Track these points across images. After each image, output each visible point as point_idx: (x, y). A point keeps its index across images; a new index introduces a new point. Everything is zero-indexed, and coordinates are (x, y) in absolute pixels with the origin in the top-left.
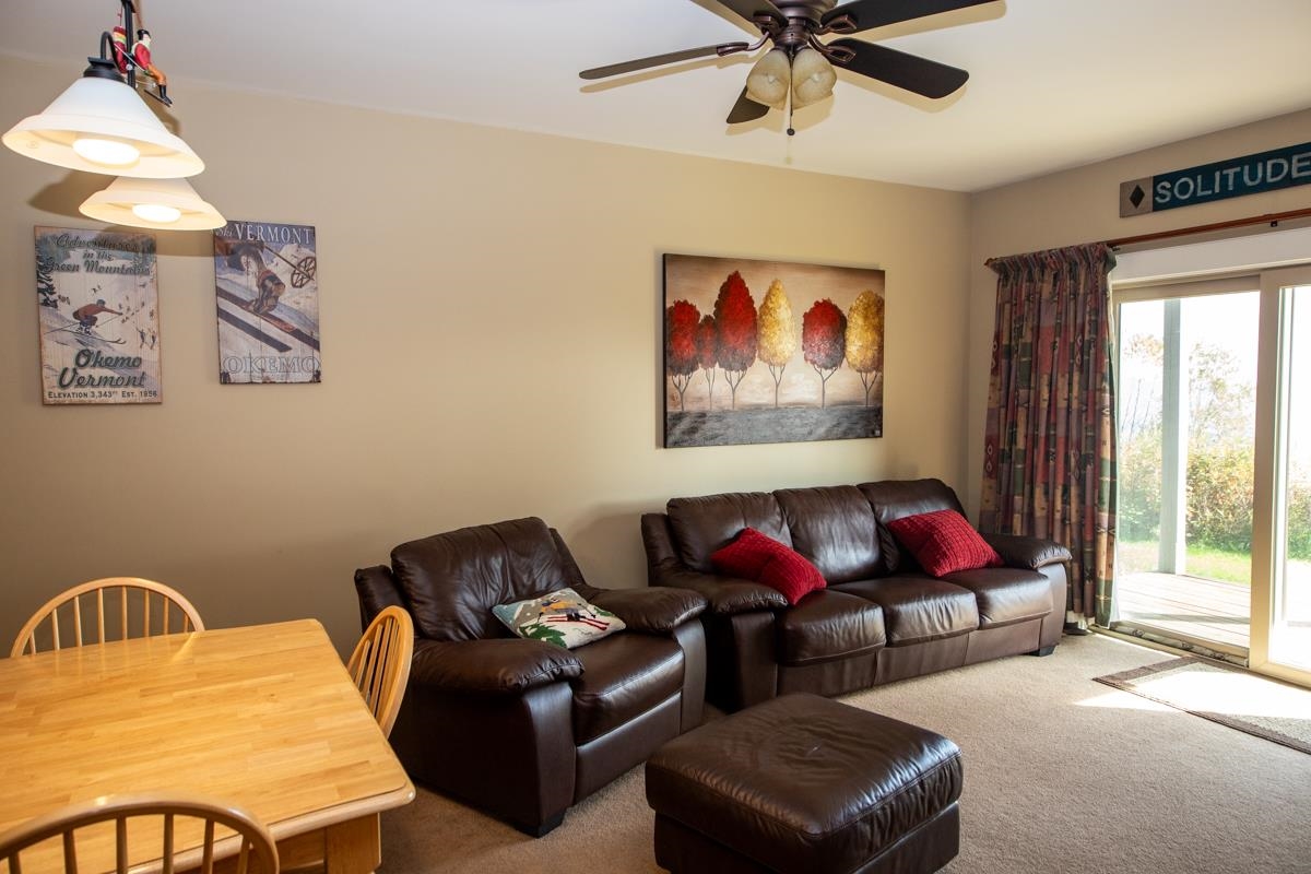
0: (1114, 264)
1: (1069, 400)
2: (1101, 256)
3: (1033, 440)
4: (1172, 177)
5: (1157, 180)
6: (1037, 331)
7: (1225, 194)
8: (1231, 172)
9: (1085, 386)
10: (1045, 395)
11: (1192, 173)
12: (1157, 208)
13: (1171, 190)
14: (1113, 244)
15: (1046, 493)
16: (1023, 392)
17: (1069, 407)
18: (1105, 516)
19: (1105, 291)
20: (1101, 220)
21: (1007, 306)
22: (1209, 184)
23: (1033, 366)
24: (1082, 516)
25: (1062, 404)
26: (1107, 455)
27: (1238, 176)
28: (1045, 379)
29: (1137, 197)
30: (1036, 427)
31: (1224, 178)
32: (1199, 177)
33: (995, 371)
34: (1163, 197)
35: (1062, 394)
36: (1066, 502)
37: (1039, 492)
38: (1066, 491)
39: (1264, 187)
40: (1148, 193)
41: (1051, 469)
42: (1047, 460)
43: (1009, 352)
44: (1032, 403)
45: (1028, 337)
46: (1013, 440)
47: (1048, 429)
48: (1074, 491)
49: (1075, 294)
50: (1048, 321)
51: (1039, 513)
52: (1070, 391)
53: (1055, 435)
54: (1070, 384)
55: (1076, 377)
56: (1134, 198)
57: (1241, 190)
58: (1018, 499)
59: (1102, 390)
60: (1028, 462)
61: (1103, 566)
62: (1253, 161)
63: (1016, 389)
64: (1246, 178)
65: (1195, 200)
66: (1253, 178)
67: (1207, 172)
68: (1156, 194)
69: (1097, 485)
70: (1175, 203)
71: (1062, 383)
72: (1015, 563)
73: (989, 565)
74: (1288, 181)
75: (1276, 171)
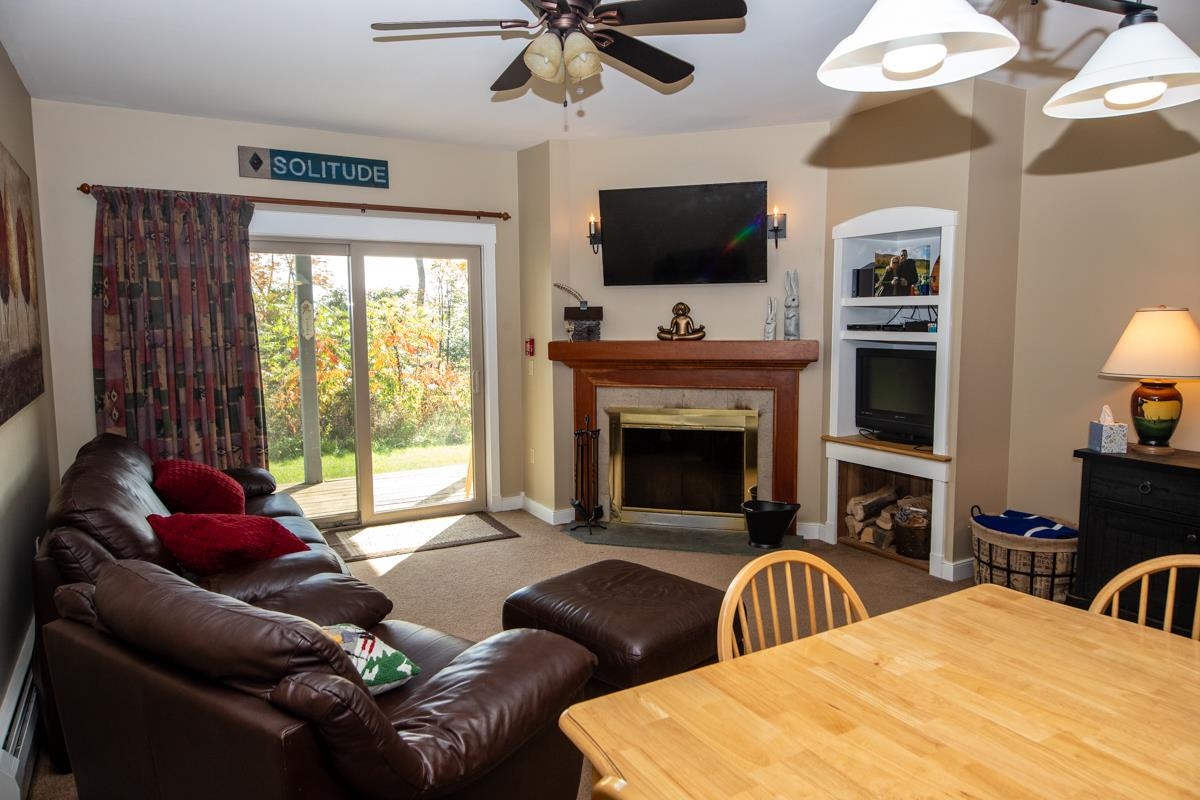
0: (249, 218)
1: (215, 337)
4: (286, 155)
5: (274, 153)
6: (169, 272)
7: (329, 180)
8: (334, 165)
9: (230, 325)
10: (188, 334)
11: (304, 156)
12: (275, 176)
13: (287, 165)
15: (199, 429)
17: (215, 344)
20: (226, 177)
21: (120, 241)
22: (317, 169)
23: (167, 306)
25: (207, 343)
27: (339, 170)
28: (186, 320)
29: (256, 162)
30: (181, 364)
31: (329, 169)
32: (309, 162)
34: (280, 169)
35: (206, 333)
36: (221, 434)
38: (220, 424)
39: (356, 182)
40: (266, 162)
41: (204, 405)
44: (170, 344)
45: (154, 276)
46: (151, 379)
47: (196, 368)
49: (209, 239)
50: (184, 262)
51: (195, 449)
52: (214, 330)
53: (204, 372)
54: (213, 323)
55: (219, 317)
56: (253, 162)
57: (340, 180)
60: (173, 402)
62: (349, 161)
63: (148, 328)
64: (344, 173)
65: (305, 178)
66: (350, 174)
67: (316, 159)
68: (273, 165)
70: (289, 176)
74: (371, 183)
75: (365, 173)
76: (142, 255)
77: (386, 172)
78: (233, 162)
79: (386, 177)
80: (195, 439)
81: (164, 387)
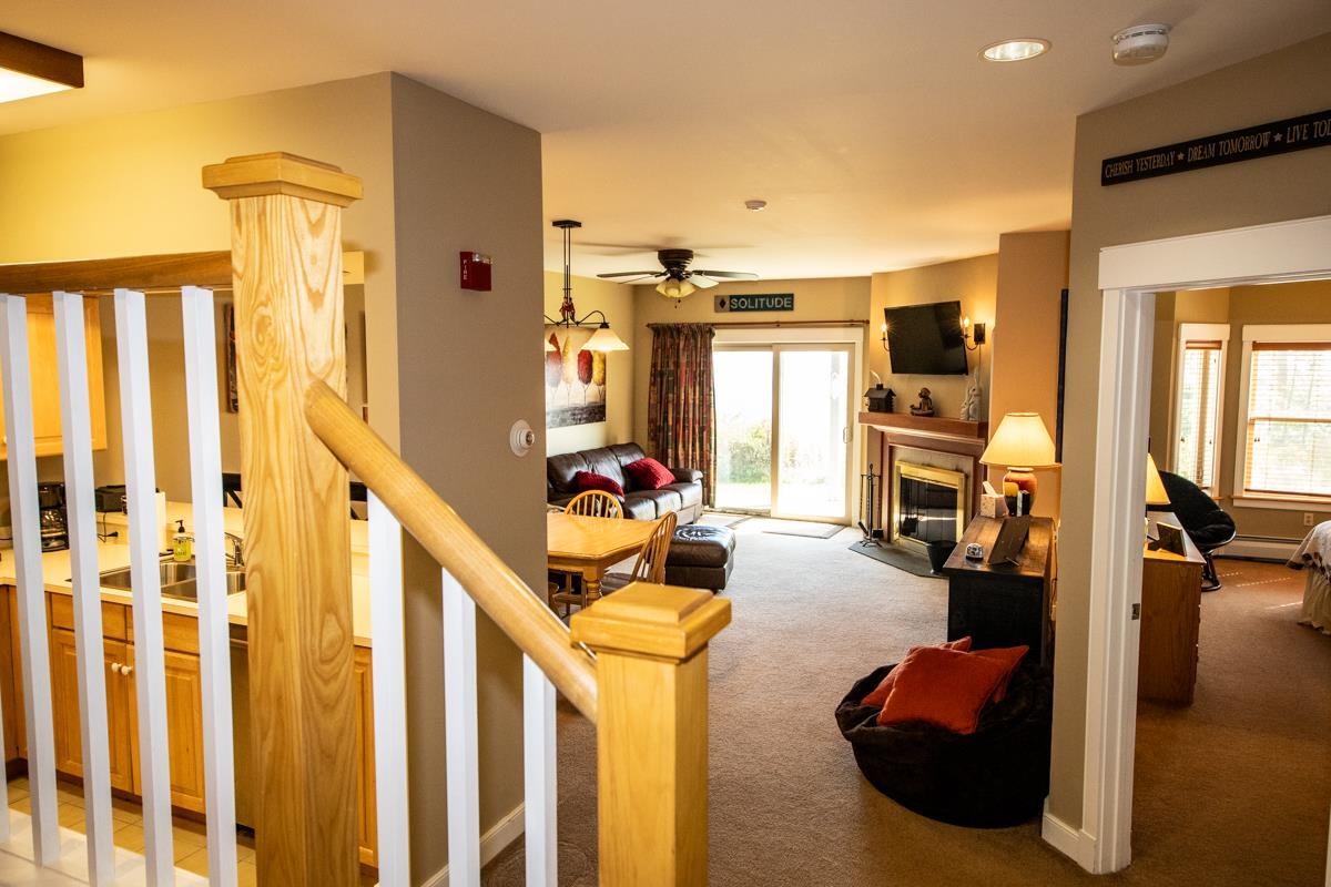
0: (714, 335)
1: (694, 400)
2: (707, 331)
3: (677, 421)
4: (738, 297)
5: (731, 297)
6: (677, 365)
7: (759, 309)
8: (762, 300)
9: (702, 393)
10: (683, 397)
11: (747, 297)
12: (731, 310)
13: (737, 303)
14: (713, 325)
15: (684, 447)
16: (671, 395)
17: (694, 403)
18: (713, 455)
19: (710, 347)
20: (706, 313)
22: (753, 304)
23: (677, 382)
24: (701, 456)
25: (691, 402)
26: (713, 426)
27: (765, 302)
28: (683, 389)
29: (722, 303)
30: (678, 413)
31: (759, 302)
32: (751, 300)
33: (653, 384)
34: (734, 306)
35: (691, 397)
36: (694, 450)
37: (680, 446)
38: (694, 445)
39: (774, 309)
40: (728, 302)
41: (686, 435)
42: (684, 431)
43: (662, 375)
44: (675, 402)
45: (672, 367)
46: (666, 419)
47: (684, 414)
48: (697, 445)
49: (696, 346)
50: (683, 360)
51: (681, 457)
52: (695, 395)
53: (688, 417)
54: (695, 392)
55: (697, 389)
56: (721, 304)
57: (766, 309)
58: (670, 450)
59: (710, 395)
60: (675, 432)
61: (712, 480)
62: (771, 297)
63: (667, 393)
64: (768, 304)
65: (747, 310)
66: (770, 304)
67: (752, 298)
68: (731, 304)
69: (709, 441)
70: (739, 310)
71: (690, 391)
72: (682, 479)
73: (673, 482)
74: (783, 309)
75: (779, 303)
76: (668, 357)
77: (792, 301)
78: (710, 304)
79: (792, 304)
80: (681, 451)
81: (670, 423)
